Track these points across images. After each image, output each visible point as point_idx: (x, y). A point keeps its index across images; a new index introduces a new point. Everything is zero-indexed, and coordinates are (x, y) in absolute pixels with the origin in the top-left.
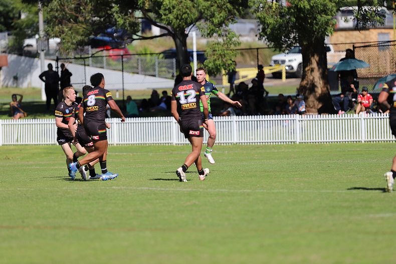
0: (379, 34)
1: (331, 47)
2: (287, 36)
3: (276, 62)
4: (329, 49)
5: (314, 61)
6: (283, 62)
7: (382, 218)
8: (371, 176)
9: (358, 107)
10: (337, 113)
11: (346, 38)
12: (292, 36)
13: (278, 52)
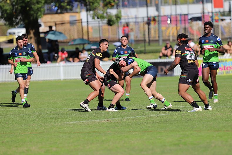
0: (71, 16)
1: (42, 24)
2: (17, 18)
3: (10, 34)
4: (41, 26)
5: (32, 32)
6: (14, 33)
7: (73, 124)
8: (66, 100)
9: (59, 59)
10: (46, 62)
11: (51, 18)
12: (19, 18)
13: (11, 27)
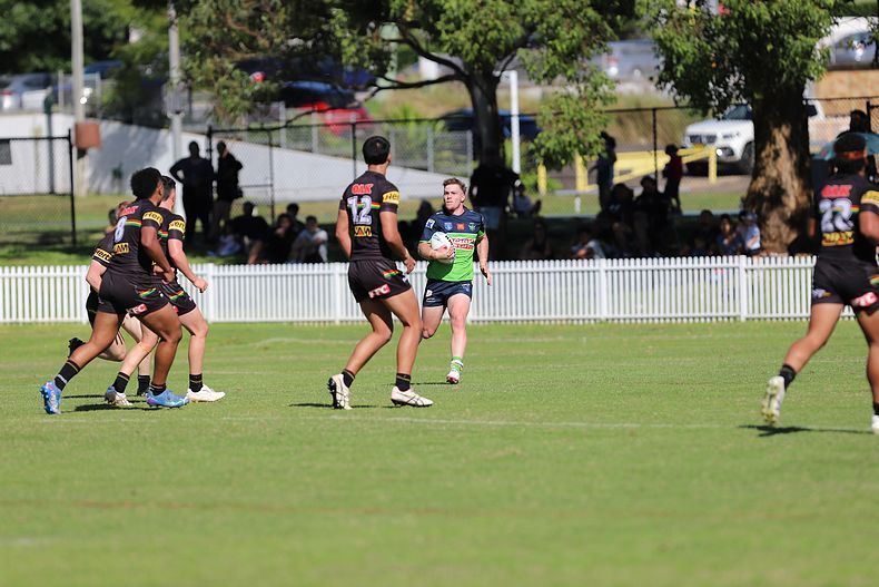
1: (818, 106)
2: (721, 82)
3: (695, 139)
4: (812, 111)
5: (781, 137)
6: (712, 139)
11: (852, 85)
13: (699, 117)
